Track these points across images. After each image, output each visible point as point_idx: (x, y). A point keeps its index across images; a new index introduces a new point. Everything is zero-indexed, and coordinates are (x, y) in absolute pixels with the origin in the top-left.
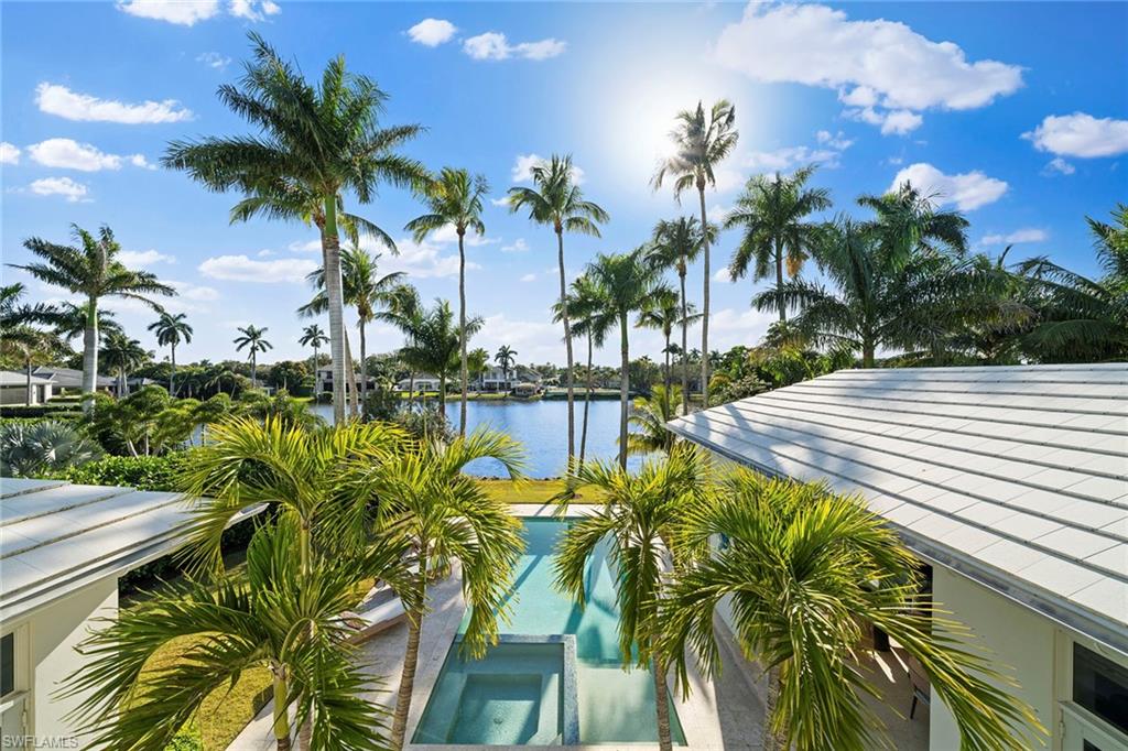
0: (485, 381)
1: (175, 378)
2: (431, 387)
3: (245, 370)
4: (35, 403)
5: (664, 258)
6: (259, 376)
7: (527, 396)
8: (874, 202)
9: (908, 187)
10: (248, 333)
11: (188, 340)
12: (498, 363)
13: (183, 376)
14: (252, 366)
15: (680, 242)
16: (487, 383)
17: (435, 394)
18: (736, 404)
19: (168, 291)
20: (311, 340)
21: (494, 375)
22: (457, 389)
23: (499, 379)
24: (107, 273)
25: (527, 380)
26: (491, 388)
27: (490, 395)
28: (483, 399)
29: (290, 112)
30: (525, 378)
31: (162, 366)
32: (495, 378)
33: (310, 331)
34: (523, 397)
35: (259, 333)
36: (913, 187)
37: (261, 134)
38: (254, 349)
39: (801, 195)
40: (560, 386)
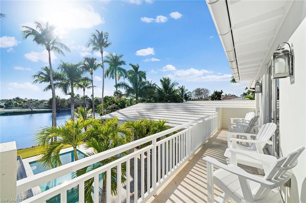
5: (86, 68)
8: (132, 66)
9: (138, 65)
15: (91, 65)
18: (111, 113)
36: (139, 65)
39: (121, 61)
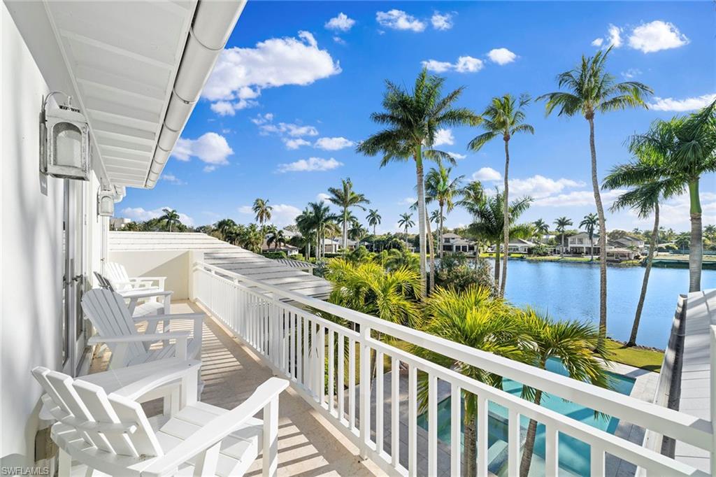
0: (570, 245)
1: (375, 242)
2: (517, 249)
3: (403, 237)
4: (334, 253)
6: (410, 241)
7: (621, 261)
10: (404, 217)
11: (380, 223)
12: (584, 229)
13: (378, 241)
14: (406, 235)
16: (571, 247)
17: (520, 255)
19: (367, 201)
20: (435, 219)
21: (581, 241)
22: (541, 252)
23: (587, 244)
24: (349, 197)
25: (621, 245)
26: (577, 252)
27: (574, 259)
28: (567, 262)
29: (399, 113)
30: (618, 243)
31: (371, 236)
32: (582, 243)
33: (434, 213)
34: (616, 261)
35: (409, 217)
37: (388, 127)
38: (407, 226)
40: (675, 252)
